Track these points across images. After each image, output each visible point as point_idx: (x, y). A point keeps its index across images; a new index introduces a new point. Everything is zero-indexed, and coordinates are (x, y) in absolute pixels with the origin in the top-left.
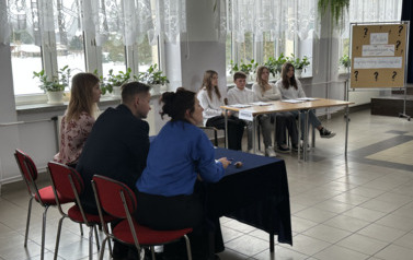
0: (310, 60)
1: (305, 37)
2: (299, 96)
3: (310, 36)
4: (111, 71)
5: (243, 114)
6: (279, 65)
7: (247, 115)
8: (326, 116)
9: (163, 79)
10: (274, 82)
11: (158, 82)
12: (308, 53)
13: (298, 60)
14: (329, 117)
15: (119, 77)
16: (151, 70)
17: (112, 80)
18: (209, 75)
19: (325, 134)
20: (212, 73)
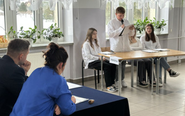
0: (167, 22)
1: (163, 6)
2: (156, 47)
3: (167, 6)
4: (22, 28)
5: (112, 60)
6: (144, 25)
7: (115, 61)
8: (177, 61)
9: (59, 34)
10: (139, 37)
11: (56, 36)
12: (165, 17)
13: (158, 22)
14: (180, 61)
15: (28, 31)
16: (52, 27)
17: (23, 34)
18: (91, 31)
19: (173, 74)
20: (93, 30)
